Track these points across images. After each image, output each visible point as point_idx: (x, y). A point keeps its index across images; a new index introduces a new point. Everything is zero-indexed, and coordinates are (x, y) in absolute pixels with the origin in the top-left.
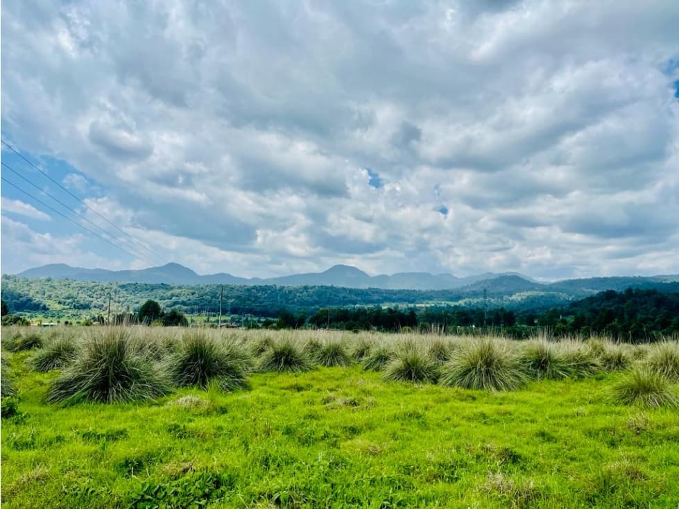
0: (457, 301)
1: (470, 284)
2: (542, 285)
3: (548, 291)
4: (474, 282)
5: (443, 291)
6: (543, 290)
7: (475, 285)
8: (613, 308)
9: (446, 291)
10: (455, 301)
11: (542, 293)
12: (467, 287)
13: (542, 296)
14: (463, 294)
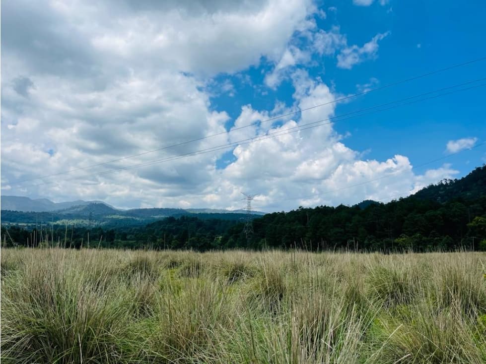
0: (56, 222)
1: (65, 209)
2: (120, 211)
3: (126, 216)
4: (69, 207)
5: (43, 213)
6: (122, 215)
7: (70, 209)
8: (174, 228)
9: (46, 213)
10: (54, 221)
11: (122, 217)
12: (64, 210)
13: (122, 220)
14: (60, 215)
